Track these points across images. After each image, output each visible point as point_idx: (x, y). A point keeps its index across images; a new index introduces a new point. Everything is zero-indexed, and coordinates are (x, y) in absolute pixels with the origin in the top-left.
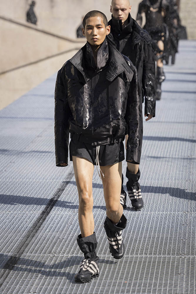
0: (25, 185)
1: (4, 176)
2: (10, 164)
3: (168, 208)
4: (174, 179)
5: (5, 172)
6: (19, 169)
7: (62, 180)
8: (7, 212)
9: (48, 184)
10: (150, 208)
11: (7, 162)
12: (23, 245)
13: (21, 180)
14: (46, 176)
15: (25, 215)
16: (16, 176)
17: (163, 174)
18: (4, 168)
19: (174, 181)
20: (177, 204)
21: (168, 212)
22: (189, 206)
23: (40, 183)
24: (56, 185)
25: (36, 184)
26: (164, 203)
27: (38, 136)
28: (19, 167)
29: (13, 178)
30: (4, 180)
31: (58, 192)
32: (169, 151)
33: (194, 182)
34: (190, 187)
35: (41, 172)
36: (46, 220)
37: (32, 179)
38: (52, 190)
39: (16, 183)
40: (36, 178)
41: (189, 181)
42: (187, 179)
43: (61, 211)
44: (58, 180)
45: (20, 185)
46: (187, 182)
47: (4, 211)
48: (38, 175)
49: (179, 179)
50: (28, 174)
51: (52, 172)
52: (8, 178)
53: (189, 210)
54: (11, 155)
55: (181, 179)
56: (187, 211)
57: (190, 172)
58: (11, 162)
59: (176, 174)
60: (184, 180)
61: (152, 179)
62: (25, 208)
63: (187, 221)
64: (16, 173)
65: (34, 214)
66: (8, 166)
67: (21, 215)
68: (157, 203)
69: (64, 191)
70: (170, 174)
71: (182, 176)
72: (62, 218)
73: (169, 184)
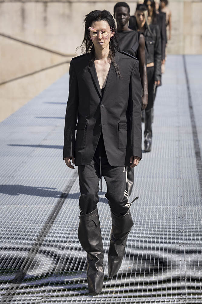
0: (38, 182)
1: (18, 175)
2: (22, 164)
3: (164, 202)
4: (166, 177)
5: (19, 171)
6: (31, 168)
7: (69, 179)
8: (25, 207)
9: (58, 181)
10: (148, 203)
11: (19, 162)
12: (42, 235)
13: (33, 178)
14: (54, 175)
15: (40, 209)
16: (29, 174)
17: (157, 173)
18: (17, 168)
19: (166, 179)
20: (172, 199)
21: (165, 207)
22: (182, 201)
23: (51, 181)
24: (65, 182)
25: (47, 182)
26: (160, 198)
27: (44, 140)
28: (31, 167)
29: (26, 176)
30: (19, 178)
31: (67, 189)
32: (159, 153)
33: (185, 180)
34: (182, 185)
35: (50, 171)
36: (59, 213)
37: (43, 177)
38: (62, 187)
39: (30, 181)
40: (46, 176)
41: (180, 179)
42: (178, 177)
43: (72, 205)
44: (66, 178)
45: (33, 182)
46: (178, 180)
47: (22, 205)
48: (48, 174)
49: (171, 177)
50: (39, 173)
51: (60, 171)
52: (21, 176)
53: (183, 204)
54: (22, 156)
55: (173, 177)
56: (182, 206)
57: (180, 171)
58: (22, 162)
59: (168, 173)
60: (176, 178)
61: (147, 177)
62: (40, 203)
63: (182, 214)
64: (28, 171)
65: (49, 208)
66: (20, 166)
67: (37, 209)
68: (154, 198)
69: (72, 188)
70: (162, 173)
71: (174, 175)
72: (72, 211)
73: (163, 181)
